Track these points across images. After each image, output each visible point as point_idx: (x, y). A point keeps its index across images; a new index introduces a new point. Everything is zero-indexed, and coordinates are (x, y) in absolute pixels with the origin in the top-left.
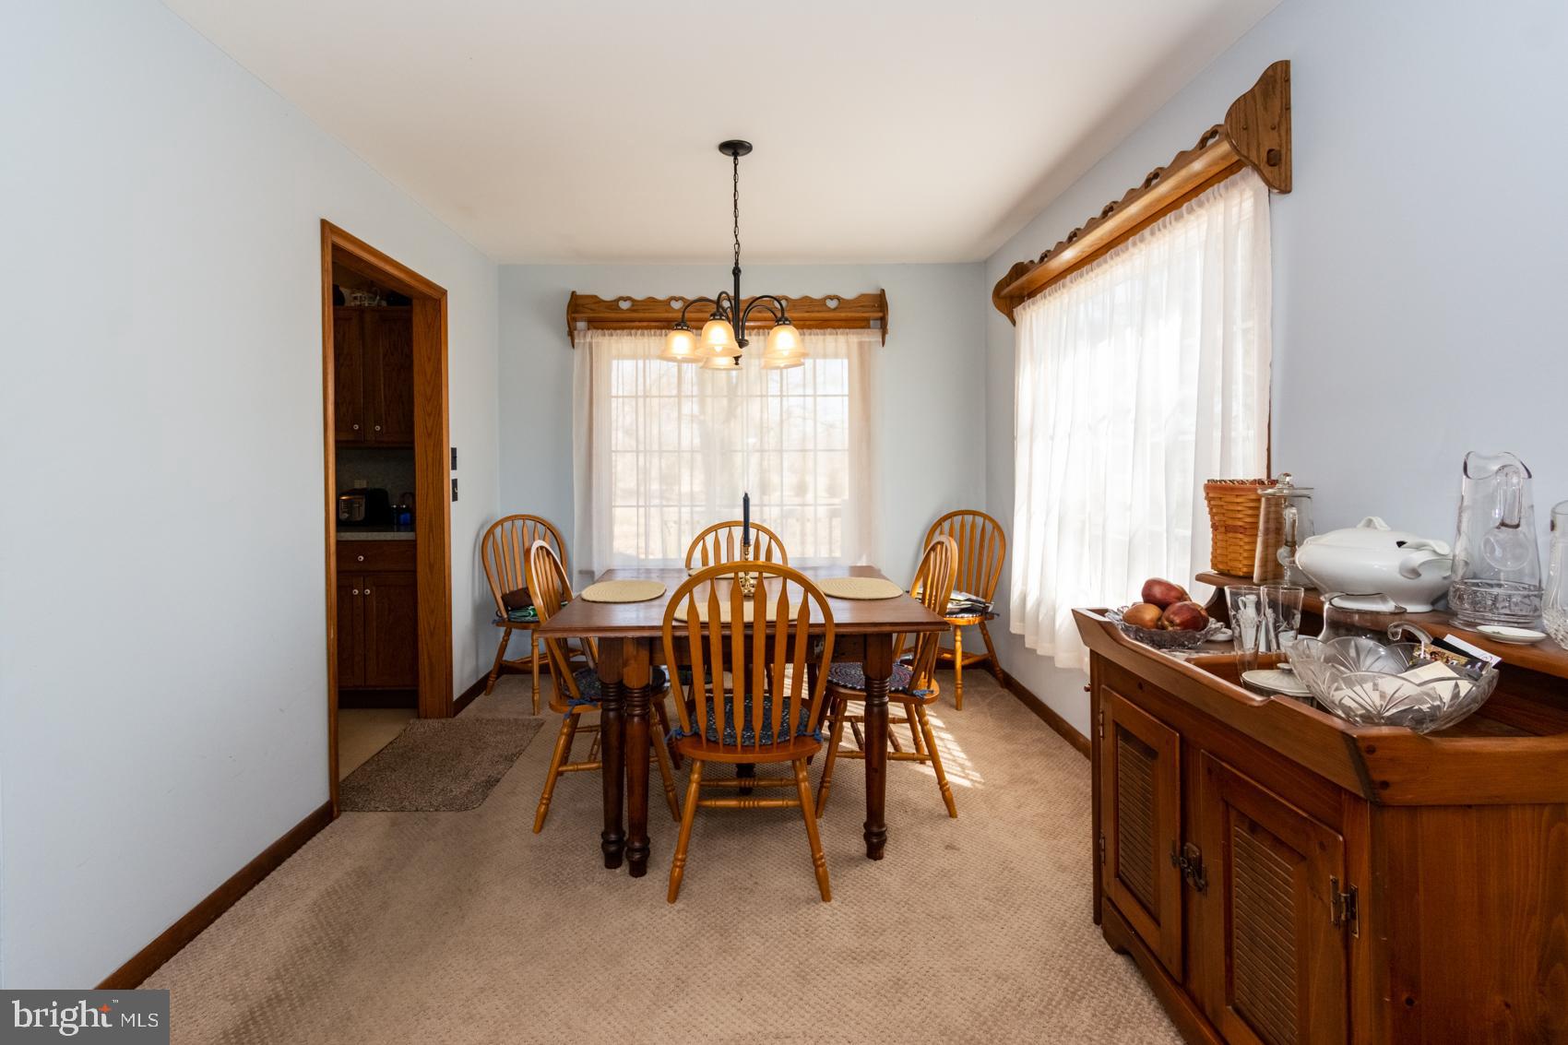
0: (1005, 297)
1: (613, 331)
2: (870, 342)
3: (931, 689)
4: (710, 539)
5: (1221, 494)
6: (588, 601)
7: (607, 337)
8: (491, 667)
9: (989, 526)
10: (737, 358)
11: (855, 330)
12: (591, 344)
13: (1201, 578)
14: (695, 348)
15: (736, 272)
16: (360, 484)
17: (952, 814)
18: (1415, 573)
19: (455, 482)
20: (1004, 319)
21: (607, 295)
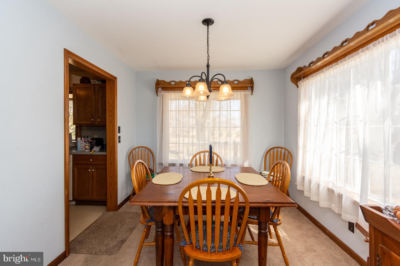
0: (295, 78)
1: (169, 91)
2: (248, 94)
3: (279, 219)
4: (198, 157)
6: (154, 184)
7: (167, 93)
8: (131, 193)
9: (287, 152)
10: (208, 96)
11: (243, 90)
12: (162, 95)
14: (193, 93)
15: (208, 66)
16: (96, 136)
19: (119, 137)
20: (294, 86)
21: (168, 80)
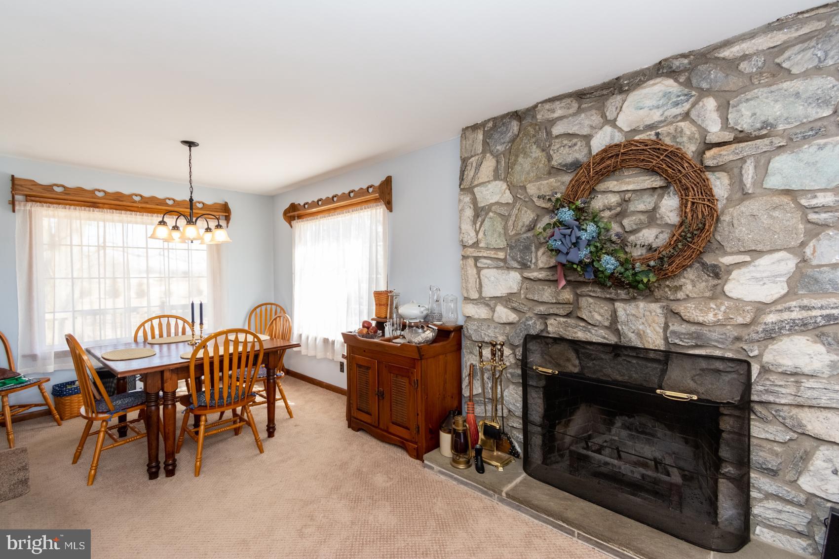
0: (288, 216)
5: (378, 294)
9: (278, 309)
12: (30, 211)
13: (372, 320)
17: (291, 417)
18: (422, 312)
21: (43, 181)
